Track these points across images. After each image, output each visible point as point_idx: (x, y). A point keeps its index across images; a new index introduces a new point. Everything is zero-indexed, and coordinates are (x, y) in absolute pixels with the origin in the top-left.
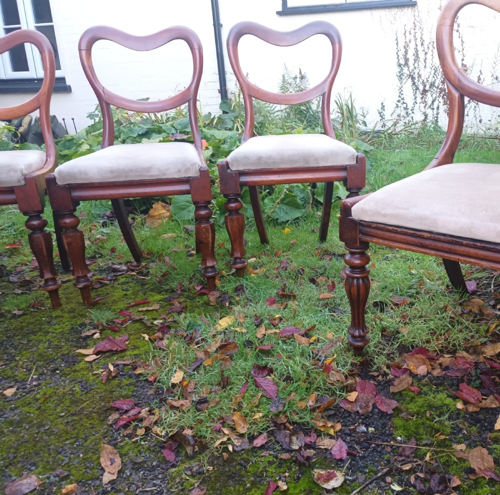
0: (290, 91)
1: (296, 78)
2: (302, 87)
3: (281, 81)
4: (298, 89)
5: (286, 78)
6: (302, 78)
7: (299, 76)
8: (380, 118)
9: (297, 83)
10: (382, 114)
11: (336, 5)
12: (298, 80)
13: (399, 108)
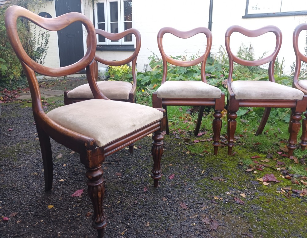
0: (243, 54)
1: (247, 48)
2: (250, 53)
3: (238, 50)
4: (248, 54)
5: (242, 48)
6: (251, 48)
7: (249, 47)
8: (291, 70)
9: (247, 51)
10: (293, 68)
11: (274, 13)
12: (248, 50)
13: (304, 66)
